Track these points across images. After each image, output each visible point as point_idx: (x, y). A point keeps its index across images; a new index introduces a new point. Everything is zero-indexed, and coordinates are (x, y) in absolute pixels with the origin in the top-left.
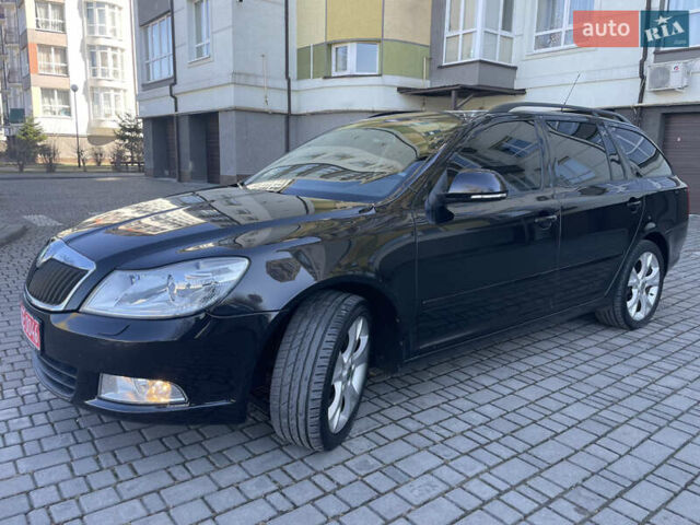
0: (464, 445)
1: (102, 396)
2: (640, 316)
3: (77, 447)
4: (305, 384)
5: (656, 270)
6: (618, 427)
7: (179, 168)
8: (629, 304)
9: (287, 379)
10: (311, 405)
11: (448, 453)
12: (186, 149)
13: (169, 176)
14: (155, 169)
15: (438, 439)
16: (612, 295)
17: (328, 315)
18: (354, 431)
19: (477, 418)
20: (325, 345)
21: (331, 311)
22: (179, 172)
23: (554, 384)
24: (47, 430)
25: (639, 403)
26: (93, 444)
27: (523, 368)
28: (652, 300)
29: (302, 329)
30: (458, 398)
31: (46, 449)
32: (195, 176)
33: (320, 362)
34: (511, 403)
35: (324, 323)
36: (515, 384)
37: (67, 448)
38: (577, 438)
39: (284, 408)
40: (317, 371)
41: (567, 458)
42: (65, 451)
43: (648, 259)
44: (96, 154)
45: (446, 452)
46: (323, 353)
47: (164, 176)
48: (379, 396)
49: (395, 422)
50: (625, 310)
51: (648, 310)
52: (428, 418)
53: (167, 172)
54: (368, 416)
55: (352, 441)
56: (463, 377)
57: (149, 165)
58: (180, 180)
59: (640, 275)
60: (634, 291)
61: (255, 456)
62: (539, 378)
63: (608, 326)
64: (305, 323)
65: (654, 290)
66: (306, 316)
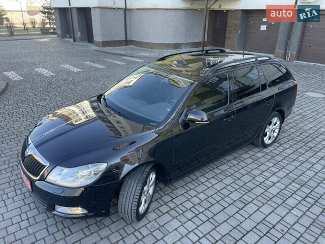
0: (189, 215)
1: (57, 210)
2: (270, 142)
3: (48, 219)
4: (130, 204)
5: (278, 123)
6: (248, 204)
7: (74, 35)
8: (265, 139)
9: (124, 202)
10: (133, 211)
11: (184, 220)
12: (76, 25)
13: (69, 38)
14: (62, 34)
15: (181, 212)
16: (258, 137)
17: (138, 178)
18: (151, 209)
19: (196, 200)
20: (137, 190)
21: (140, 175)
22: (74, 37)
23: (229, 181)
24: (36, 210)
25: (258, 191)
26: (54, 218)
27: (218, 171)
28: (275, 135)
29: (129, 184)
30: (191, 189)
31: (37, 222)
32: (82, 39)
33: (136, 197)
34: (210, 192)
35: (137, 181)
36: (214, 181)
37: (45, 220)
38: (232, 210)
39: (123, 211)
40: (135, 200)
41: (226, 221)
42: (44, 222)
43: (275, 120)
44: (32, 22)
45: (183, 220)
46: (136, 194)
47: (67, 37)
48: (161, 190)
49: (166, 203)
50: (263, 141)
51: (274, 139)
52: (178, 201)
53: (68, 36)
54: (156, 200)
55: (149, 214)
56: (194, 178)
57: (59, 32)
58: (74, 41)
59: (270, 127)
60: (268, 133)
61: (114, 222)
62: (223, 177)
63: (256, 146)
64: (130, 181)
65: (277, 131)
66: (130, 178)
